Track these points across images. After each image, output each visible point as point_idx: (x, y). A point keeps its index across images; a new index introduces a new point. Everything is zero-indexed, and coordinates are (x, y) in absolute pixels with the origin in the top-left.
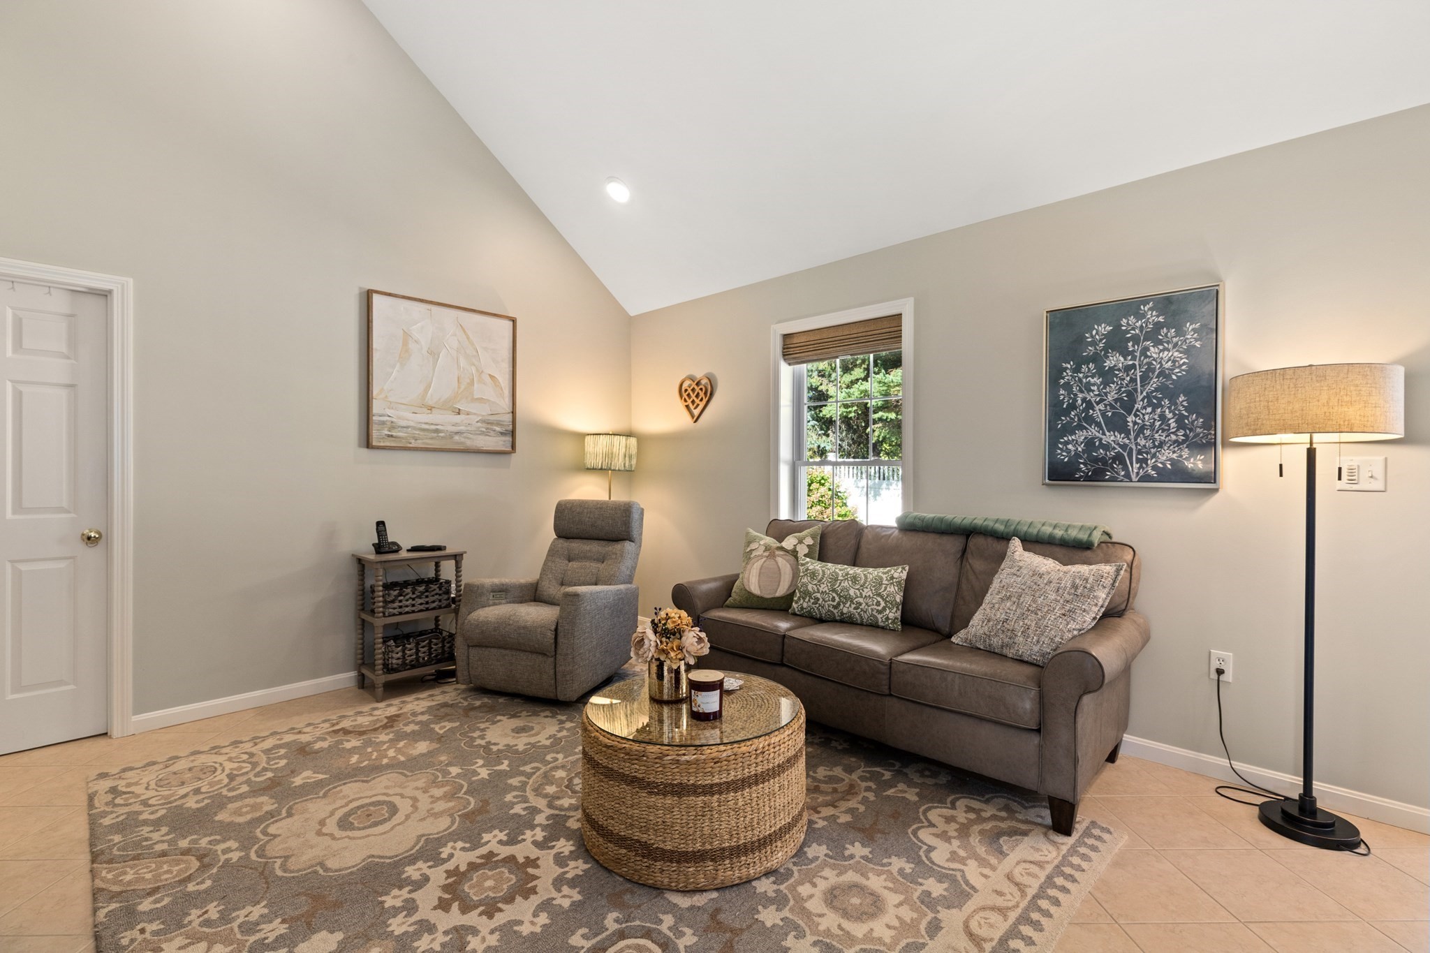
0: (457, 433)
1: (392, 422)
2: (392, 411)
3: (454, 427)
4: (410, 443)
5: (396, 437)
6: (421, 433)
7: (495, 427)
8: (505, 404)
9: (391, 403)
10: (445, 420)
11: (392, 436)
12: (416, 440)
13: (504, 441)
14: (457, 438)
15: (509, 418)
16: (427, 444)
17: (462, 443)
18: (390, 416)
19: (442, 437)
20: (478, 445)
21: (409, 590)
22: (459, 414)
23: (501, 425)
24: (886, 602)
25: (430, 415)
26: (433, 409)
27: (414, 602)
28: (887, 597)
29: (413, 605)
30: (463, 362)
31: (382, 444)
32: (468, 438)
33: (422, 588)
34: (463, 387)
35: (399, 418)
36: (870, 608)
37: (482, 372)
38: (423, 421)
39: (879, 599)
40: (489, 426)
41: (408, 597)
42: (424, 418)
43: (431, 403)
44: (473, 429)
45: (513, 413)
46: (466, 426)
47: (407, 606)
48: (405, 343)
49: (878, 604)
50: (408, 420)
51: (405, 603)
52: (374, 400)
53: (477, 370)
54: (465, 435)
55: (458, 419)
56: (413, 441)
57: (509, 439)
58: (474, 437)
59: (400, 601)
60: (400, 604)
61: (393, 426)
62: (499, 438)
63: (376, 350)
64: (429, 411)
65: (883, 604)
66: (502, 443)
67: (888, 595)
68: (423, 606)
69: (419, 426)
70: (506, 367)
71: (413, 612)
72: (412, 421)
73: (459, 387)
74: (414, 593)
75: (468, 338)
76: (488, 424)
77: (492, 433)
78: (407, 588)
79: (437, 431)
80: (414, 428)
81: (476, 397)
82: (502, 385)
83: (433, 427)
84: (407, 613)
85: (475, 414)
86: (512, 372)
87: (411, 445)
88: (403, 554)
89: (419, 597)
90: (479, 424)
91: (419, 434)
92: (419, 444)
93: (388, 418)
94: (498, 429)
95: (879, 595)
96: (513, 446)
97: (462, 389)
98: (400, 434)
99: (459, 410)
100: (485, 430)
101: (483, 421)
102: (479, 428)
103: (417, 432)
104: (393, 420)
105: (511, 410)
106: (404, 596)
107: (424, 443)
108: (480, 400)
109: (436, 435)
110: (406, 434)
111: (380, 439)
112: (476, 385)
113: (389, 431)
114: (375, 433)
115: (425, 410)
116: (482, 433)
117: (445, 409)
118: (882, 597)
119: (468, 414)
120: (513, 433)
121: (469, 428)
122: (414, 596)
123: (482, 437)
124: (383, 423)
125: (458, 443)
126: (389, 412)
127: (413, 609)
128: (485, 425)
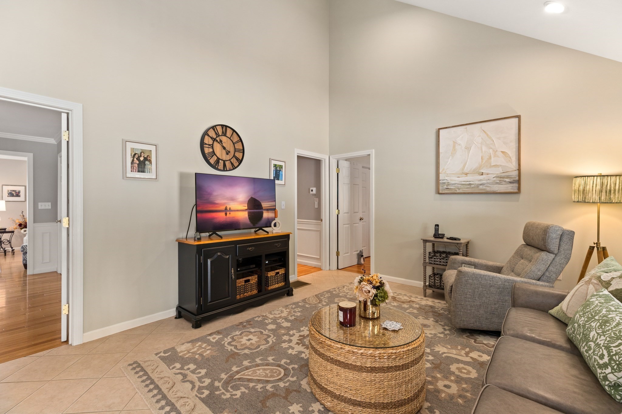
0: (481, 185)
1: (448, 182)
2: (448, 178)
3: (479, 182)
4: (457, 191)
5: (450, 189)
6: (462, 186)
7: (505, 179)
8: (514, 165)
9: (447, 174)
10: (475, 179)
11: (448, 188)
12: (459, 189)
13: (512, 187)
14: (481, 187)
15: (516, 173)
16: (465, 191)
17: (484, 189)
18: (447, 180)
19: (473, 187)
20: (494, 190)
21: (438, 255)
22: (482, 175)
23: (510, 178)
24: (611, 359)
25: (466, 177)
26: (468, 174)
27: (440, 260)
28: (615, 355)
29: (440, 262)
30: (484, 148)
31: (444, 192)
32: (488, 186)
33: (444, 255)
34: (484, 161)
35: (451, 180)
36: (594, 356)
37: (497, 151)
38: (463, 180)
39: (605, 352)
40: (502, 179)
41: (438, 257)
42: (463, 179)
43: (466, 172)
44: (490, 182)
45: (519, 170)
46: (487, 181)
47: (437, 261)
48: (454, 147)
49: (602, 357)
50: (455, 181)
51: (436, 260)
52: (440, 174)
53: (493, 151)
54: (486, 185)
55: (482, 177)
56: (458, 190)
57: (516, 185)
58: (492, 186)
59: (435, 259)
60: (435, 260)
61: (448, 184)
62: (509, 185)
63: (441, 153)
64: (466, 176)
65: (606, 359)
66: (511, 187)
67: (616, 354)
68: (445, 263)
69: (461, 183)
70: (514, 145)
71: (440, 265)
72: (457, 181)
73: (482, 162)
74: (440, 257)
75: (488, 135)
76: (501, 179)
77: (504, 183)
78: (437, 254)
79: (470, 184)
80: (459, 184)
81: (492, 165)
82: (511, 155)
83: (468, 183)
84: (437, 264)
85: (492, 174)
86: (518, 148)
87: (457, 192)
88: (445, 240)
89: (443, 259)
90: (495, 179)
91: (460, 187)
92: (461, 191)
93: (446, 181)
94: (508, 180)
95: (608, 348)
96: (519, 188)
97: (483, 163)
98: (452, 187)
99: (482, 173)
100: (498, 181)
101: (497, 177)
102: (495, 180)
103: (460, 186)
104: (448, 181)
105: (517, 168)
106: (436, 257)
107: (463, 190)
108: (496, 166)
109: (469, 186)
110: (455, 187)
111: (443, 190)
112: (492, 159)
113: (447, 186)
114: (441, 188)
115: (464, 175)
116: (497, 183)
117: (474, 174)
118: (609, 353)
119: (488, 174)
120: (519, 182)
121: (488, 181)
122: (440, 258)
123: (496, 185)
124: (444, 183)
125: (482, 189)
126: (446, 178)
127: (440, 263)
128: (498, 179)
